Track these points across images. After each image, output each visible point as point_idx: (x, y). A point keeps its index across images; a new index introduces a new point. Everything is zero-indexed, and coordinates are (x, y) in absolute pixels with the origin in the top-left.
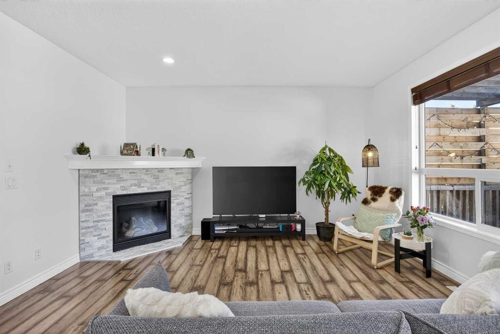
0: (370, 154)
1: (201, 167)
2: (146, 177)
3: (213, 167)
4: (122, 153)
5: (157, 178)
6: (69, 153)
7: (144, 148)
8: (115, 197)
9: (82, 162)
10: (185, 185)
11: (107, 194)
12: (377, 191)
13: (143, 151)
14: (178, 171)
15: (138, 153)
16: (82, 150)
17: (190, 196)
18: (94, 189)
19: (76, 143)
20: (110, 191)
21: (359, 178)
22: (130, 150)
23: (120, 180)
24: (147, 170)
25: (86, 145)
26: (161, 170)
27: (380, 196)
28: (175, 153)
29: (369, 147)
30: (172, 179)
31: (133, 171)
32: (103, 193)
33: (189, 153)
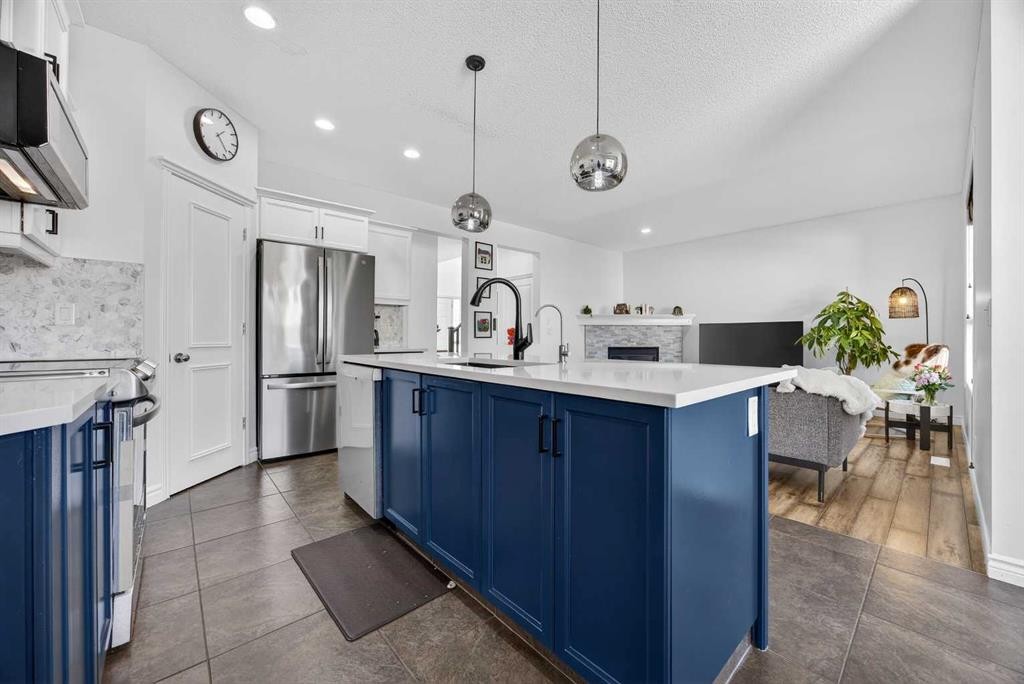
0: (903, 301)
1: (690, 323)
2: (635, 333)
3: (700, 325)
4: (615, 313)
5: (645, 334)
6: (579, 313)
7: (632, 306)
8: (610, 349)
9: (587, 320)
10: (675, 342)
11: (604, 346)
12: (913, 351)
13: (633, 311)
14: (667, 329)
15: (627, 312)
16: (587, 311)
17: (680, 354)
18: (595, 341)
19: (582, 306)
20: (607, 343)
21: (897, 335)
22: (622, 309)
23: (614, 335)
24: (636, 327)
25: (590, 307)
26: (649, 327)
27: (915, 357)
28: (664, 311)
29: (902, 291)
30: (659, 336)
31: (624, 328)
32: (601, 345)
33: (678, 311)
